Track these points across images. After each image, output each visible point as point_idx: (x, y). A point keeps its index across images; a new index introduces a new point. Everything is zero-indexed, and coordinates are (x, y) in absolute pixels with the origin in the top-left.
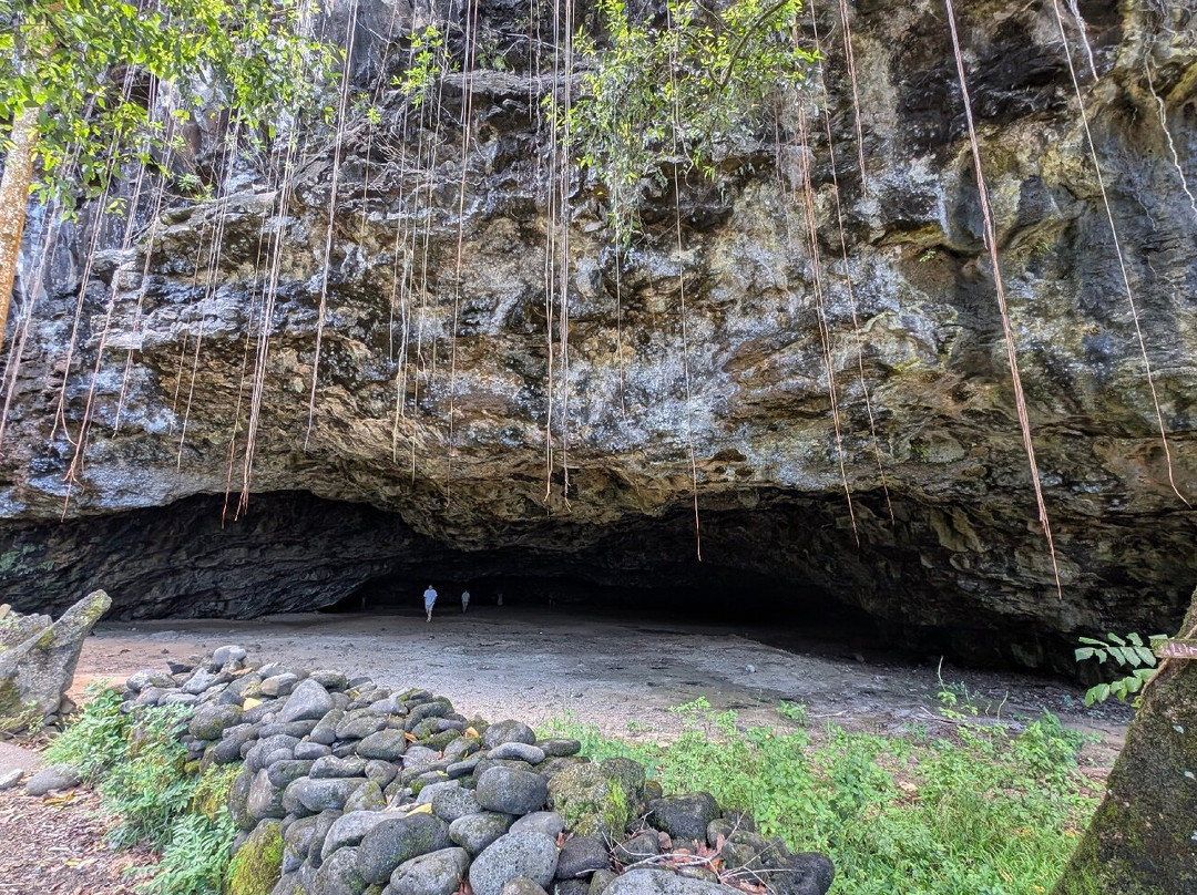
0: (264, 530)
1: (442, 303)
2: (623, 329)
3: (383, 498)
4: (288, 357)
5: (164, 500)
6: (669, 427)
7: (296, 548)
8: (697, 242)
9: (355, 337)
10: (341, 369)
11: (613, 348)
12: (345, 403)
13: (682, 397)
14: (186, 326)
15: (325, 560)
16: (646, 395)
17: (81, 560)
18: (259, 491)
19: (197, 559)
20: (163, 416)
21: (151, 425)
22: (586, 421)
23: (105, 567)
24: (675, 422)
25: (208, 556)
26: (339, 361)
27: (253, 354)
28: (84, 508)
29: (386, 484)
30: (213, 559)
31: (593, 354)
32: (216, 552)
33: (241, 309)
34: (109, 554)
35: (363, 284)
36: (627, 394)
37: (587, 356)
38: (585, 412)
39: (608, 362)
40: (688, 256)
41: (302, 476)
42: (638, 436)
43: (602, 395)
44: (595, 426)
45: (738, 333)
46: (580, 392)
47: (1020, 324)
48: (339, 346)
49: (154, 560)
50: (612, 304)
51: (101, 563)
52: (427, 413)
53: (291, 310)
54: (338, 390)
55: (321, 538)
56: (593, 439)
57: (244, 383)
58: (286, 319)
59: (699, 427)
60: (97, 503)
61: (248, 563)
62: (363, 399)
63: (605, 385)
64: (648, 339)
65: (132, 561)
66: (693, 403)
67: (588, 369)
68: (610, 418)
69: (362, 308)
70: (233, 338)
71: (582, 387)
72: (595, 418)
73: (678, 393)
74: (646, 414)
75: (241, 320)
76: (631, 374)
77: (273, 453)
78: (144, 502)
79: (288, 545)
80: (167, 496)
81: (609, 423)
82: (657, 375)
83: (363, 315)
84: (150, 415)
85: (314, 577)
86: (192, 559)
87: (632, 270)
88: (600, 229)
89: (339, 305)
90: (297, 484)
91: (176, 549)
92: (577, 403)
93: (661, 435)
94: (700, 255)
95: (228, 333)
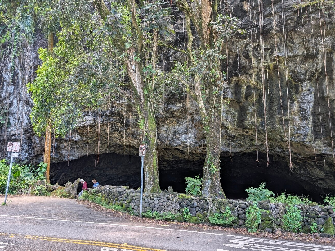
0: (104, 164)
1: (134, 115)
2: (173, 118)
3: (135, 154)
4: (105, 127)
5: (78, 157)
6: (184, 141)
7: (114, 170)
8: (182, 102)
9: (118, 122)
10: (116, 129)
11: (172, 122)
12: (118, 135)
13: (187, 134)
14: (84, 123)
15: (124, 174)
16: (179, 133)
17: (55, 175)
18: (101, 153)
19: (85, 174)
20: (77, 137)
21: (75, 139)
22: (168, 139)
23: (61, 177)
24: (186, 139)
25: (88, 173)
26: (115, 127)
27: (98, 127)
28: (61, 160)
29: (135, 150)
30: (90, 174)
31: (168, 124)
32: (90, 171)
33: (95, 118)
34: (62, 172)
35: (118, 112)
36: (175, 133)
37: (167, 124)
38: (167, 137)
39: (172, 125)
40: (181, 105)
41: (112, 149)
42: (179, 143)
43: (171, 133)
44: (170, 140)
45: (196, 119)
46: (166, 133)
47: (249, 118)
48: (115, 124)
49: (73, 174)
50: (168, 115)
51: (60, 176)
52: (135, 138)
53: (104, 118)
54: (116, 132)
55: (122, 166)
56: (170, 144)
57: (96, 131)
58: (103, 120)
59: (191, 140)
60: (63, 159)
61: (100, 175)
62: (121, 134)
63: (171, 131)
64: (179, 120)
65: (68, 175)
66: (190, 135)
67: (168, 127)
68: (173, 139)
69: (118, 117)
70: (93, 124)
71: (166, 132)
72: (170, 138)
73: (185, 132)
74: (180, 138)
75: (95, 121)
76: (177, 128)
77: (104, 143)
78: (74, 158)
79: (112, 168)
80: (79, 156)
81: (173, 140)
82: (182, 128)
83: (119, 118)
84: (75, 137)
85: (121, 180)
86: (84, 174)
87: (169, 109)
88: (162, 101)
89: (114, 117)
90: (111, 151)
91: (79, 171)
92: (166, 135)
93: (184, 142)
94: (183, 104)
95: (92, 124)
